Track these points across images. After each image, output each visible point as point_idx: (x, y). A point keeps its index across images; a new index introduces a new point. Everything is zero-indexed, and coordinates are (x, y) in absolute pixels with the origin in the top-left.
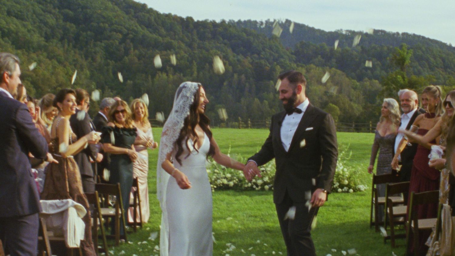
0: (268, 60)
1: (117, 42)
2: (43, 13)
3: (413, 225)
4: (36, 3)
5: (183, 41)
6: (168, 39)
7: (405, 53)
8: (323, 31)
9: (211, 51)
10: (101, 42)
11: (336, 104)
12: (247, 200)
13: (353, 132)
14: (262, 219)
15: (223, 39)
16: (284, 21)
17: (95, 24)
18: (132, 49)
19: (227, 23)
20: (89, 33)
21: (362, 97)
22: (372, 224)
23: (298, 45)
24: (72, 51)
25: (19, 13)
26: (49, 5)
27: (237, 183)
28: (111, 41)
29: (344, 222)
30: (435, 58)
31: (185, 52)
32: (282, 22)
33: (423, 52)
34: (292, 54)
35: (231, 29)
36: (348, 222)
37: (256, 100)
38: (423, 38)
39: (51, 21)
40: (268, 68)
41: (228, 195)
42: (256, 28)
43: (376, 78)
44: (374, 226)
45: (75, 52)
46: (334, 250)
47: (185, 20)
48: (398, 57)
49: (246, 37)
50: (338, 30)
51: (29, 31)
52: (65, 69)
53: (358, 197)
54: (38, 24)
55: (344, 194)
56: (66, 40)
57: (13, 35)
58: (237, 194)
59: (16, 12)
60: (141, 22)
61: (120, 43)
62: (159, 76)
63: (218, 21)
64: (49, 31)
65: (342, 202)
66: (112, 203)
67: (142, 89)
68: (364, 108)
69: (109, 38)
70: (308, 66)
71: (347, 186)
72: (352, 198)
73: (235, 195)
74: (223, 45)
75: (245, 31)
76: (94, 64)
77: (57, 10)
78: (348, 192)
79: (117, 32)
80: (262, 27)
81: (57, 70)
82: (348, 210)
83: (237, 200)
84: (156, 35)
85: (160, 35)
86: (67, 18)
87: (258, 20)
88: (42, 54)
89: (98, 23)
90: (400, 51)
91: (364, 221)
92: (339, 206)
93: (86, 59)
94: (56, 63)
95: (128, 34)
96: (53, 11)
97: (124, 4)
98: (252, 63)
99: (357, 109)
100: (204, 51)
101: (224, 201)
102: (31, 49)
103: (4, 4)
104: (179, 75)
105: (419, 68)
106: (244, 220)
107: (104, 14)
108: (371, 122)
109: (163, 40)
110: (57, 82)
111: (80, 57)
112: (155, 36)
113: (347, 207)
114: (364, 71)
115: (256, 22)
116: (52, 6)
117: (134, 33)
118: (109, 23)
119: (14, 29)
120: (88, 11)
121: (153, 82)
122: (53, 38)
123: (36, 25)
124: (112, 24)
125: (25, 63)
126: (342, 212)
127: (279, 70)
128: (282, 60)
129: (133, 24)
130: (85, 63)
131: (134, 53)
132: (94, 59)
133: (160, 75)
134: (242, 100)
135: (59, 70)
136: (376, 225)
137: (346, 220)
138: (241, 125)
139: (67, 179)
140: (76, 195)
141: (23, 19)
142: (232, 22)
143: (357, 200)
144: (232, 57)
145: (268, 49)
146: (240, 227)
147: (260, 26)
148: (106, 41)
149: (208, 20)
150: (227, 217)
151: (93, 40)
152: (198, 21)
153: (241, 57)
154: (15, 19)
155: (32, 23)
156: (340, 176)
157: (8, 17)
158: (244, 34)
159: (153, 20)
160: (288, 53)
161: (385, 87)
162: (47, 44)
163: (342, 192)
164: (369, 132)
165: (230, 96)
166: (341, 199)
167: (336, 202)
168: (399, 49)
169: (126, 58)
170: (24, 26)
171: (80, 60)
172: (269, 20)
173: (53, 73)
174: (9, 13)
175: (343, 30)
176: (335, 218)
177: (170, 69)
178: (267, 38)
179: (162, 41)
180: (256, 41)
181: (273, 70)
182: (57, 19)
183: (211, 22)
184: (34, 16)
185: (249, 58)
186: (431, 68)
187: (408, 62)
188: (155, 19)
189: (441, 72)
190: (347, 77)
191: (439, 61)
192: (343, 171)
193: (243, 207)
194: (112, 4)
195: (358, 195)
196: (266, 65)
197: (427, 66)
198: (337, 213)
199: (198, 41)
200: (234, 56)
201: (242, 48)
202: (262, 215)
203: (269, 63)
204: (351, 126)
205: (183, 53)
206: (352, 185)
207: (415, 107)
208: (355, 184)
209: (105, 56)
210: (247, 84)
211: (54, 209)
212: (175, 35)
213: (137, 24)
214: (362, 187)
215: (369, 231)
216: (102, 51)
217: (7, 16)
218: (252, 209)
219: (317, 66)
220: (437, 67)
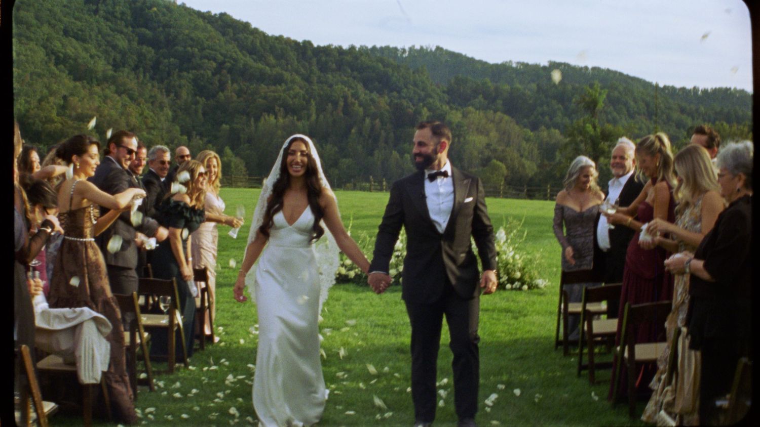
0: (411, 100)
1: (209, 73)
2: (111, 33)
3: (626, 355)
4: (102, 20)
5: (297, 72)
6: (278, 70)
7: (597, 95)
8: (486, 63)
9: (335, 87)
10: (188, 73)
11: (501, 161)
12: (372, 299)
13: (525, 198)
14: (393, 330)
15: (352, 70)
16: (434, 49)
17: (180, 49)
18: (230, 82)
19: (357, 49)
20: (172, 59)
21: (536, 152)
22: (558, 343)
23: (453, 81)
24: (149, 84)
25: (80, 33)
26: (119, 22)
27: (359, 273)
28: (202, 72)
29: (516, 337)
30: (635, 101)
31: (301, 88)
32: (431, 51)
33: (620, 93)
34: (444, 92)
35: (363, 58)
36: (523, 339)
37: (395, 153)
38: (621, 74)
39: (122, 43)
40: (411, 110)
41: (347, 290)
42: (396, 57)
43: (556, 126)
44: (562, 347)
45: (153, 86)
46: (501, 387)
47: (301, 45)
48: (587, 99)
49: (382, 69)
50: (506, 62)
51: (92, 57)
52: (139, 108)
53: (535, 298)
54: (104, 47)
55: (514, 292)
56: (141, 69)
57: (71, 61)
58: (360, 289)
59: (75, 31)
60: (242, 47)
61: (214, 74)
62: (265, 119)
63: (345, 47)
64: (119, 57)
65: (512, 306)
66: (165, 307)
67: (242, 136)
68: (541, 166)
69: (198, 67)
70: (464, 109)
71: (519, 280)
72: (527, 299)
73: (356, 292)
74: (351, 79)
75: (381, 61)
76: (178, 101)
77: (131, 29)
78: (520, 289)
79: (209, 60)
80: (404, 56)
81: (128, 109)
82: (521, 319)
83: (360, 299)
84: (263, 64)
85: (268, 65)
86: (142, 41)
87: (399, 47)
88: (109, 88)
89: (185, 47)
90: (591, 91)
91: (547, 338)
92: (507, 311)
93: (168, 95)
94: (127, 99)
95: (224, 62)
96: (125, 30)
97: (220, 22)
98: (389, 105)
99: (531, 168)
100: (325, 87)
101: (340, 300)
102: (94, 80)
103: (60, 21)
104: (291, 118)
105: (615, 114)
106: (367, 332)
107: (193, 35)
108: (549, 186)
109: (271, 70)
110: (128, 125)
111: (160, 92)
112: (260, 65)
113: (519, 312)
114: (540, 117)
115: (396, 49)
116: (123, 23)
117: (232, 62)
118: (199, 47)
119: (73, 53)
120: (172, 30)
121: (256, 127)
122: (124, 66)
123: (101, 49)
124: (203, 49)
125: (85, 100)
126: (512, 322)
127: (425, 113)
128: (431, 100)
129: (232, 49)
130: (166, 100)
131: (231, 88)
132: (177, 96)
133: (266, 117)
134: (376, 152)
135: (131, 109)
136: (564, 345)
137: (519, 335)
138: (373, 187)
139: (86, 275)
140: (100, 299)
141: (84, 41)
142: (364, 48)
143: (534, 303)
144: (363, 95)
145: (412, 85)
146: (360, 343)
147: (401, 55)
148: (194, 71)
149: (332, 45)
150: (342, 327)
151: (177, 70)
152: (319, 47)
153: (375, 95)
154: (73, 40)
155: (97, 46)
156: (509, 266)
157: (65, 37)
158: (380, 65)
159: (258, 44)
160: (439, 91)
161: (568, 139)
162: (115, 74)
163: (512, 289)
164: (546, 199)
165: (359, 147)
166: (510, 300)
167: (503, 304)
168: (588, 88)
169: (221, 94)
170: (86, 50)
171: (159, 96)
172: (414, 46)
173: (122, 114)
174: (66, 33)
175: (513, 62)
176: (502, 332)
177: (280, 110)
178: (411, 71)
179: (269, 72)
180: (396, 74)
181: (418, 113)
182: (129, 41)
183: (336, 48)
184: (100, 36)
185: (386, 97)
186: (631, 116)
187: (601, 105)
188: (261, 43)
189: (644, 121)
190: (517, 123)
191: (642, 105)
192: (513, 257)
193: (367, 310)
194: (204, 21)
195: (535, 294)
196: (409, 107)
197: (625, 112)
198: (505, 323)
199: (318, 73)
200: (366, 94)
201: (377, 83)
202: (395, 323)
203: (414, 105)
204: (522, 191)
205: (297, 89)
206: (527, 278)
207: (631, 168)
208: (531, 278)
209: (192, 92)
210: (383, 132)
211: (61, 322)
212: (287, 65)
213: (237, 49)
214: (541, 282)
215: (554, 354)
216: (189, 84)
217: (63, 36)
218: (381, 315)
219: (477, 109)
220: (639, 114)
